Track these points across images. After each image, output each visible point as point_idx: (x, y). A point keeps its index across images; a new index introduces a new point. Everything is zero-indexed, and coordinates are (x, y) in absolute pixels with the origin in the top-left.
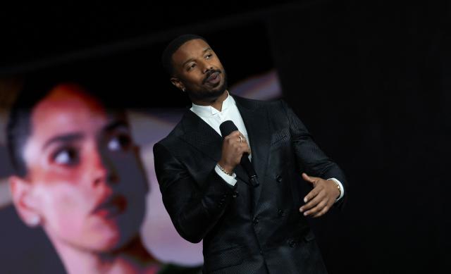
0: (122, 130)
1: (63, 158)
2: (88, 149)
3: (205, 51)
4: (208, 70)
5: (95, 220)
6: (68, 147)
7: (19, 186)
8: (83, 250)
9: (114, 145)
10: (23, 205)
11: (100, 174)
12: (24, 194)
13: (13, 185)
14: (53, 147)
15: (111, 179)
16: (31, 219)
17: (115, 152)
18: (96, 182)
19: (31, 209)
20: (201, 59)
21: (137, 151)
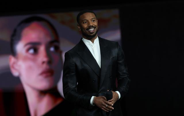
0: (56, 44)
1: (32, 51)
2: (42, 49)
3: (93, 19)
4: (90, 26)
5: (40, 77)
6: (34, 47)
7: (13, 59)
8: (34, 89)
9: (52, 49)
10: (13, 67)
11: (45, 59)
12: (14, 63)
13: (10, 59)
14: (28, 47)
15: (49, 62)
16: (16, 74)
17: (52, 52)
18: (43, 63)
19: (16, 70)
20: (90, 21)
21: (61, 53)
